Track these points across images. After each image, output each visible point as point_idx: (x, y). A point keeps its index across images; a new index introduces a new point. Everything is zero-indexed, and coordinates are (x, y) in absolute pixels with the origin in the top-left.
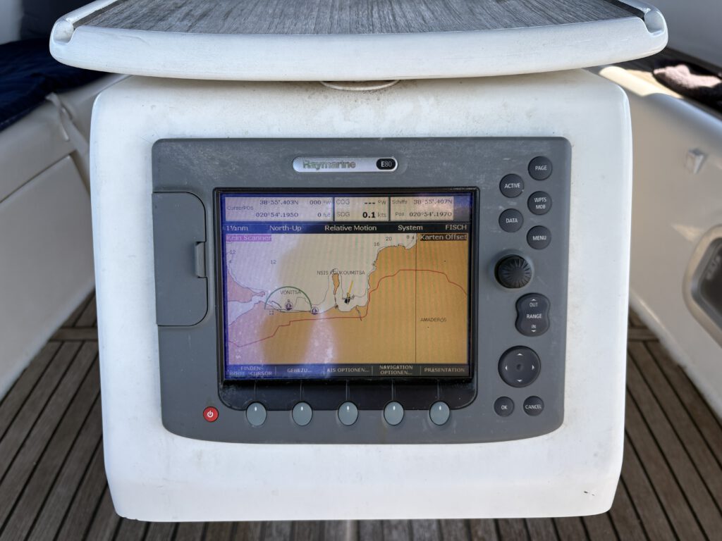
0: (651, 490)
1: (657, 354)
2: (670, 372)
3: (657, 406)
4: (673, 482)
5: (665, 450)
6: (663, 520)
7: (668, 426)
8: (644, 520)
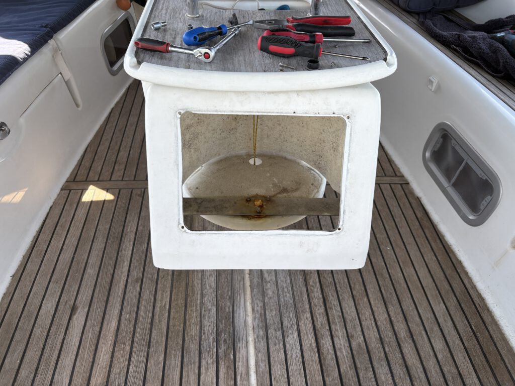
0: (396, 260)
1: (407, 191)
2: (412, 201)
3: (404, 218)
4: (407, 256)
5: (405, 241)
6: (400, 275)
7: (409, 229)
8: (391, 275)
